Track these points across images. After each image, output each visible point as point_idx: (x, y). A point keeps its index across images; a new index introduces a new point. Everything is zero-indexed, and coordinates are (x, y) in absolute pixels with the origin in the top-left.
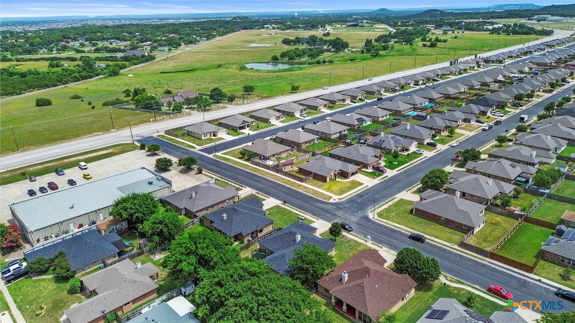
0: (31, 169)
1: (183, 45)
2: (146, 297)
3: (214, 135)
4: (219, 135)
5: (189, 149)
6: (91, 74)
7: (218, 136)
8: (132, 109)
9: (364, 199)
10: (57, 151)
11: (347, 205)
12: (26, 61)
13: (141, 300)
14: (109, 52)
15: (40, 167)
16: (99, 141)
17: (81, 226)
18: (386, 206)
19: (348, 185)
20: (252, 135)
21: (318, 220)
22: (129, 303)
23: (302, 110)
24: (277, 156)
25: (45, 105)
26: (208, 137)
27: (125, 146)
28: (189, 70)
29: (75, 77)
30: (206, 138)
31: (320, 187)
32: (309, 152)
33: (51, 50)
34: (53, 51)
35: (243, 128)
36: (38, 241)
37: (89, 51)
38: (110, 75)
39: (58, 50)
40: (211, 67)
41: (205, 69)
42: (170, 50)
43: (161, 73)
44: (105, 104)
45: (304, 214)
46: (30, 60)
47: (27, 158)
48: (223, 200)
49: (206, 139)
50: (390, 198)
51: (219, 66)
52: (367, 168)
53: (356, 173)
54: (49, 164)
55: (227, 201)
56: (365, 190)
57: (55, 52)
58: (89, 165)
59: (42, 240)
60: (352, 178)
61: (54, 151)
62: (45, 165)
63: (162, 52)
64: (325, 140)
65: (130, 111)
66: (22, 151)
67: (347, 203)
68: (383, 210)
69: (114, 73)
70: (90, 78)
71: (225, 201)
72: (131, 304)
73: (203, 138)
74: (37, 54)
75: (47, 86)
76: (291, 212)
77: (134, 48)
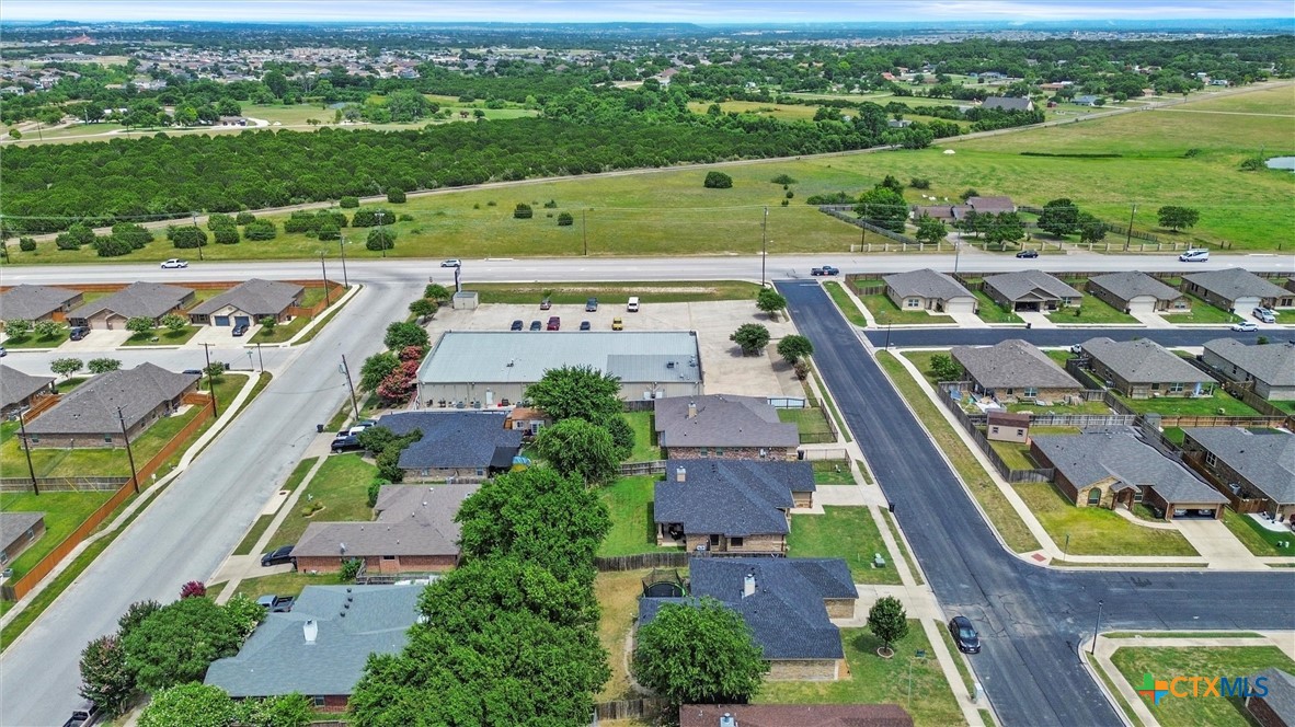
0: (565, 289)
1: (1149, 93)
2: (428, 563)
3: (940, 308)
4: (950, 311)
5: (849, 323)
6: (868, 139)
7: (947, 313)
8: (847, 220)
9: (1137, 593)
10: (635, 269)
11: (1053, 586)
12: (792, 104)
13: (420, 564)
14: (958, 99)
15: (580, 289)
16: (714, 269)
17: (505, 403)
18: (1181, 643)
19: (1138, 538)
20: (1035, 330)
21: (920, 582)
22: (392, 557)
23: (1275, 299)
24: (1021, 395)
25: (718, 187)
26: (921, 308)
27: (742, 288)
28: (1099, 156)
29: (832, 142)
30: (911, 309)
31: (1037, 508)
32: (1130, 413)
33: (850, 87)
34: (853, 88)
35: (1034, 307)
36: (430, 403)
37: (920, 93)
38: (907, 147)
39: (863, 87)
40: (1168, 154)
41: (1147, 158)
42: (1100, 103)
43: (1023, 154)
44: (812, 201)
45: (904, 553)
46: (800, 102)
47: (582, 269)
48: (753, 445)
49: (911, 313)
50: (1239, 627)
51: (1192, 153)
52: (1272, 517)
53: (1212, 515)
54: (597, 289)
55: (762, 452)
56: (1174, 574)
57: (856, 90)
58: (644, 307)
59: (436, 404)
60: (1174, 525)
61: (629, 269)
62: (590, 288)
63: (1080, 105)
64: (1241, 399)
65: (843, 222)
66: (591, 257)
67: (1062, 581)
68: (1155, 649)
69: (916, 141)
70: (862, 148)
71: (758, 449)
72: (397, 561)
73: (905, 307)
74: (823, 92)
75: (769, 154)
76: (877, 535)
77: (1016, 93)
